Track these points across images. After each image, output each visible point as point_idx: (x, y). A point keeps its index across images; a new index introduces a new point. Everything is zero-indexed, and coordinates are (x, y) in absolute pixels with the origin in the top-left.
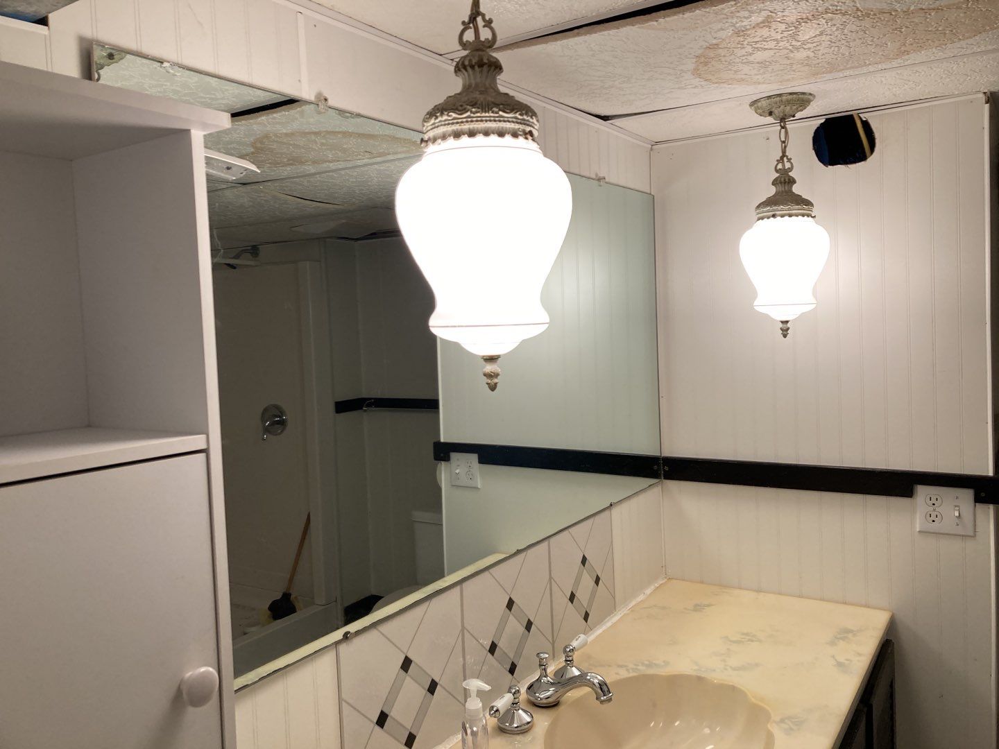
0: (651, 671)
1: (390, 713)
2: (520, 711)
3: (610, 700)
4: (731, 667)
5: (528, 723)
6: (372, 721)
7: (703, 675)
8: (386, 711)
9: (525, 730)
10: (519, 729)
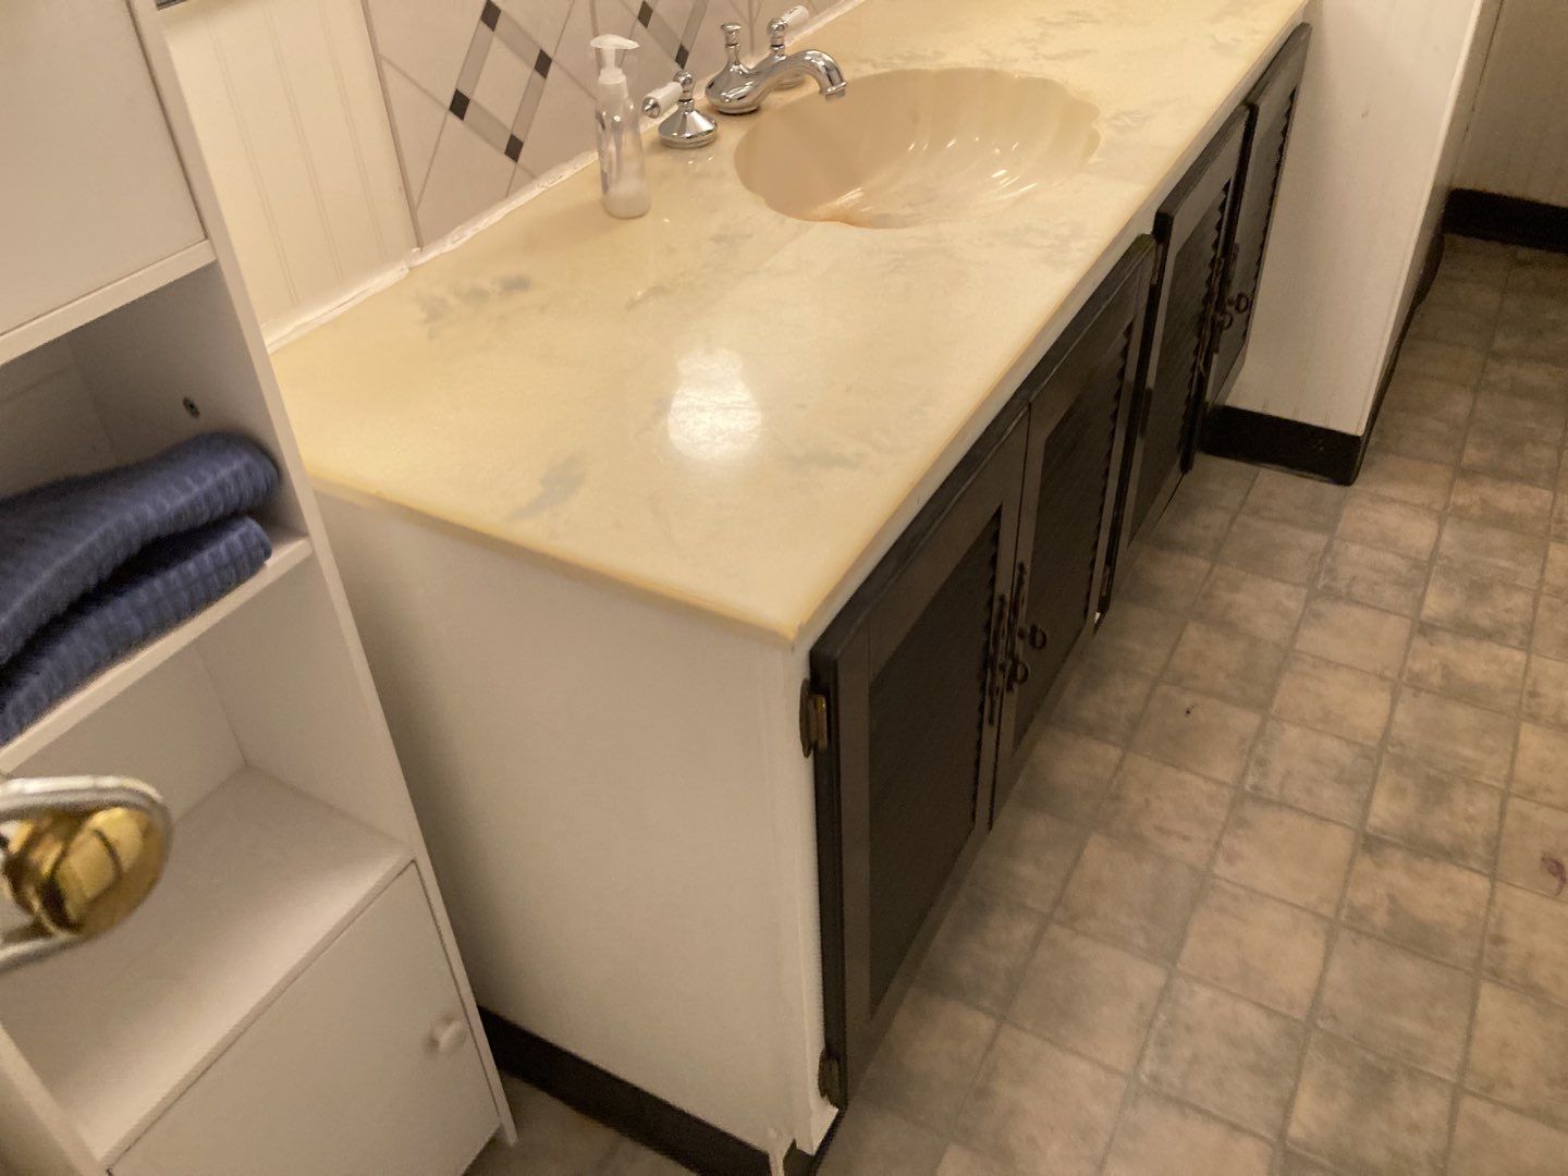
0: (912, 66)
1: (473, 93)
2: (694, 114)
3: (841, 93)
4: (1044, 56)
5: (709, 132)
6: (441, 104)
7: (996, 67)
8: (466, 92)
9: (703, 142)
10: (693, 140)
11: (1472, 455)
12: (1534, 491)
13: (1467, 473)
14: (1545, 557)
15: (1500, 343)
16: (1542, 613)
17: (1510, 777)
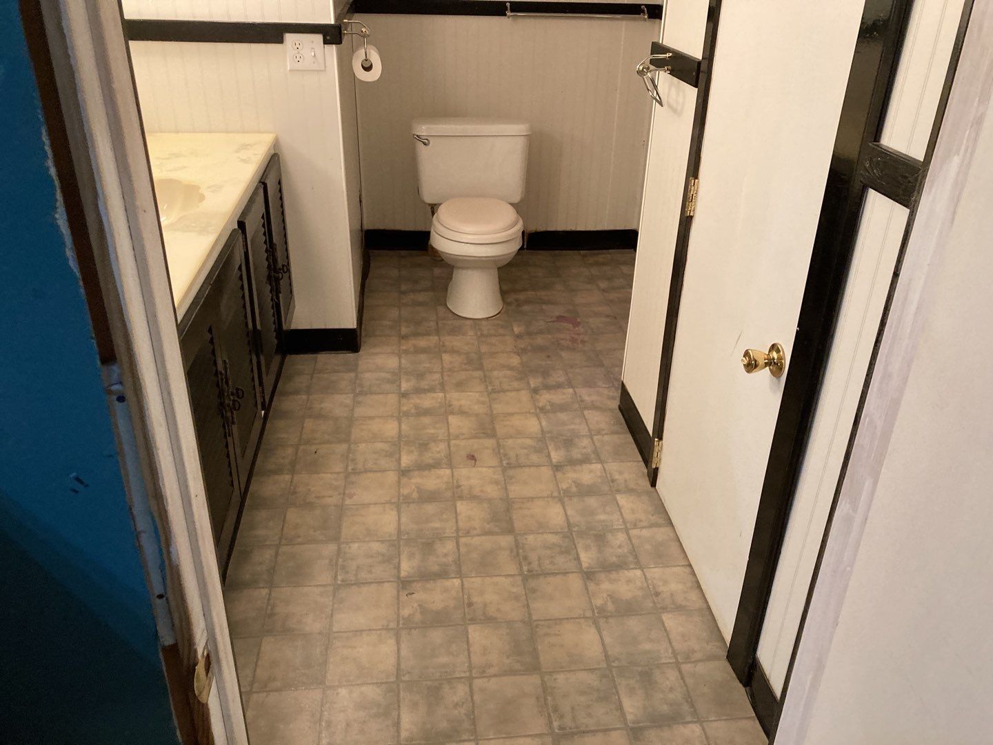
11: (404, 330)
12: (431, 338)
13: (405, 337)
14: (442, 360)
15: (403, 288)
16: (446, 378)
17: (449, 434)
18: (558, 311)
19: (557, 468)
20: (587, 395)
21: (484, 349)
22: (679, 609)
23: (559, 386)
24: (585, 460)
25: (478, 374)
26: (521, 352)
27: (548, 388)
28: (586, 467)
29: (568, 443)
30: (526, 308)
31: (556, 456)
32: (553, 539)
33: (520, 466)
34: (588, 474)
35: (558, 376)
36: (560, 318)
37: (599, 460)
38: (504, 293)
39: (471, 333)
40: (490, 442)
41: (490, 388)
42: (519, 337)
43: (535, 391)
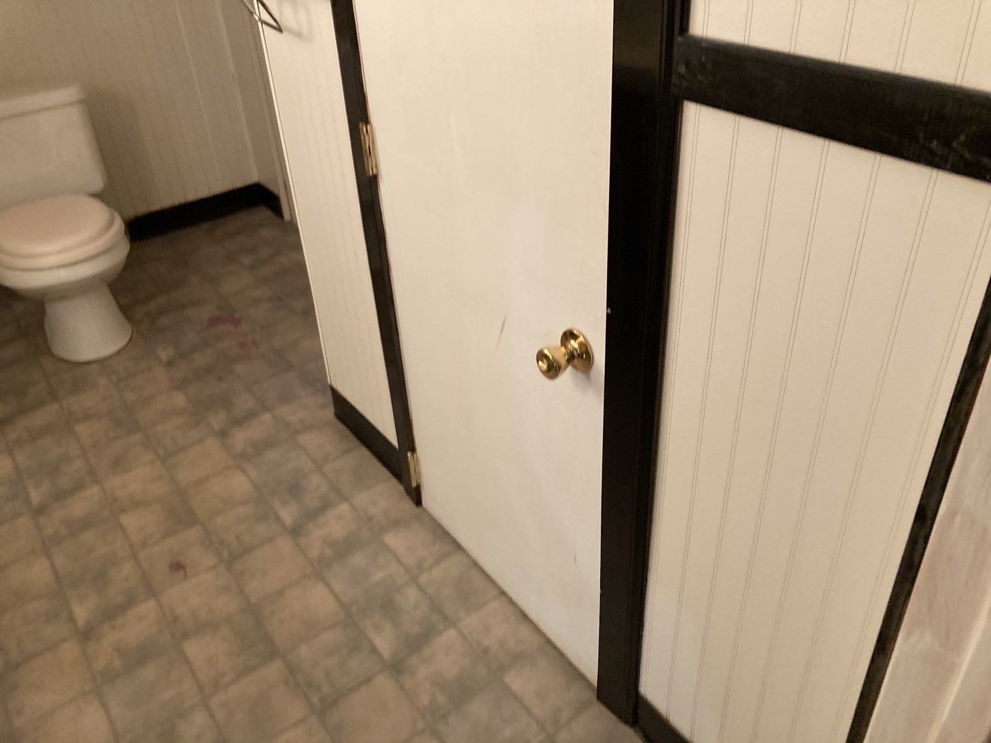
12: (47, 408)
14: (76, 435)
16: (93, 461)
17: (131, 546)
18: (207, 312)
19: (296, 531)
20: (291, 413)
21: (130, 397)
22: (518, 658)
23: (251, 415)
24: (325, 506)
25: (137, 438)
26: (181, 385)
27: (239, 422)
28: (331, 514)
29: (295, 489)
30: (164, 321)
31: (288, 515)
32: (331, 637)
33: (247, 550)
34: (337, 523)
35: (244, 402)
36: (213, 321)
37: (343, 498)
38: (126, 310)
39: (103, 381)
40: (194, 533)
41: (161, 452)
42: (170, 364)
43: (223, 434)
